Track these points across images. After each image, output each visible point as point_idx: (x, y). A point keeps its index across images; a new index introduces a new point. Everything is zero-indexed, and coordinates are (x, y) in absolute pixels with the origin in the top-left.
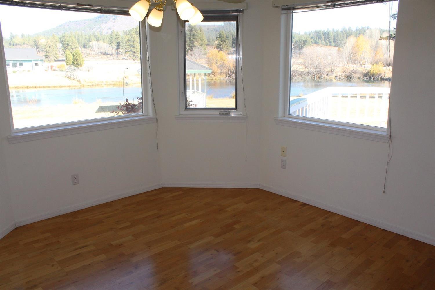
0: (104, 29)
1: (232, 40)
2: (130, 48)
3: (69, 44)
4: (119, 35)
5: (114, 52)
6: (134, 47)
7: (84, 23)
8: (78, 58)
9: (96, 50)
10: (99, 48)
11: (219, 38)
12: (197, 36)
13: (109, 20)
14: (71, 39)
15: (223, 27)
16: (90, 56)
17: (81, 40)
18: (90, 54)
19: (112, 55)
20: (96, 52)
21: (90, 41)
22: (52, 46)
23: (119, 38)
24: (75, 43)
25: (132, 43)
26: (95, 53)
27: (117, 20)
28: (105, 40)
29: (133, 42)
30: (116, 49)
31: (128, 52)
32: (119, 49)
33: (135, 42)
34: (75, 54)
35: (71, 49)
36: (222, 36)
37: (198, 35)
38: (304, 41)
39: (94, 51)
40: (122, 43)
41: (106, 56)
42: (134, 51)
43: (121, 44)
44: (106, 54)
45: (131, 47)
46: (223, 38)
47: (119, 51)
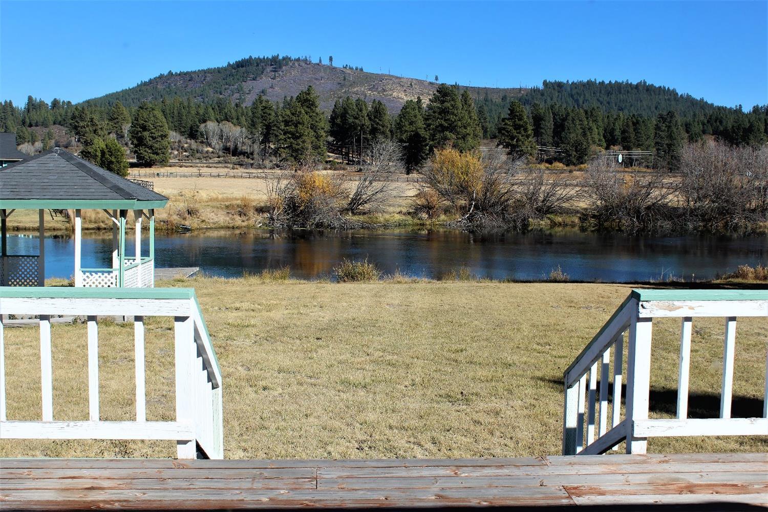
0: (248, 92)
1: (553, 127)
2: (288, 140)
3: (145, 126)
4: (270, 109)
5: (256, 148)
6: (298, 138)
7: (203, 79)
8: (113, 159)
9: (214, 142)
10: (221, 137)
11: (508, 119)
12: (453, 114)
13: (263, 72)
14: (151, 115)
15: (542, 95)
16: (198, 155)
17: (184, 117)
18: (197, 152)
19: (249, 155)
20: (213, 148)
21: (205, 121)
22: (101, 128)
23: (270, 114)
24: (161, 124)
25: (292, 129)
26: (210, 149)
27: (282, 72)
28: (243, 119)
29: (296, 126)
30: (262, 142)
31: (282, 150)
32: (269, 142)
33: (300, 126)
34: (106, 151)
35: (151, 139)
36: (518, 114)
37: (456, 112)
38: (744, 129)
39: (210, 145)
40: (275, 128)
41: (234, 159)
42: (297, 147)
43: (274, 130)
44: (235, 152)
45: (289, 138)
46: (520, 119)
47: (269, 147)
